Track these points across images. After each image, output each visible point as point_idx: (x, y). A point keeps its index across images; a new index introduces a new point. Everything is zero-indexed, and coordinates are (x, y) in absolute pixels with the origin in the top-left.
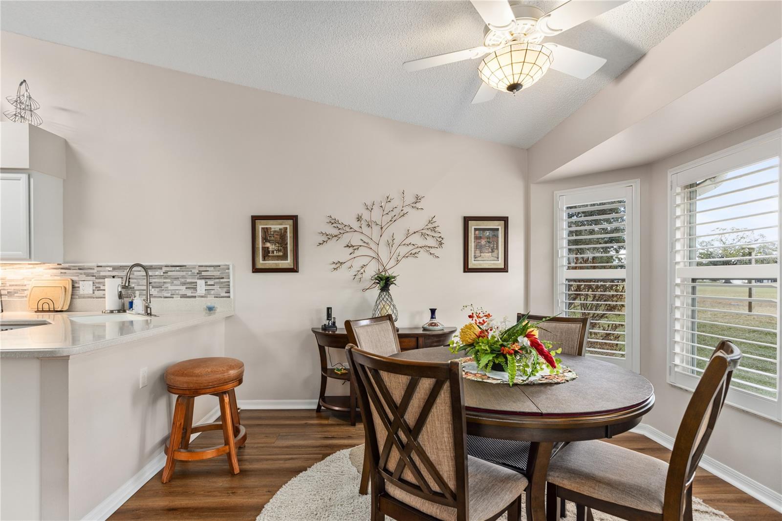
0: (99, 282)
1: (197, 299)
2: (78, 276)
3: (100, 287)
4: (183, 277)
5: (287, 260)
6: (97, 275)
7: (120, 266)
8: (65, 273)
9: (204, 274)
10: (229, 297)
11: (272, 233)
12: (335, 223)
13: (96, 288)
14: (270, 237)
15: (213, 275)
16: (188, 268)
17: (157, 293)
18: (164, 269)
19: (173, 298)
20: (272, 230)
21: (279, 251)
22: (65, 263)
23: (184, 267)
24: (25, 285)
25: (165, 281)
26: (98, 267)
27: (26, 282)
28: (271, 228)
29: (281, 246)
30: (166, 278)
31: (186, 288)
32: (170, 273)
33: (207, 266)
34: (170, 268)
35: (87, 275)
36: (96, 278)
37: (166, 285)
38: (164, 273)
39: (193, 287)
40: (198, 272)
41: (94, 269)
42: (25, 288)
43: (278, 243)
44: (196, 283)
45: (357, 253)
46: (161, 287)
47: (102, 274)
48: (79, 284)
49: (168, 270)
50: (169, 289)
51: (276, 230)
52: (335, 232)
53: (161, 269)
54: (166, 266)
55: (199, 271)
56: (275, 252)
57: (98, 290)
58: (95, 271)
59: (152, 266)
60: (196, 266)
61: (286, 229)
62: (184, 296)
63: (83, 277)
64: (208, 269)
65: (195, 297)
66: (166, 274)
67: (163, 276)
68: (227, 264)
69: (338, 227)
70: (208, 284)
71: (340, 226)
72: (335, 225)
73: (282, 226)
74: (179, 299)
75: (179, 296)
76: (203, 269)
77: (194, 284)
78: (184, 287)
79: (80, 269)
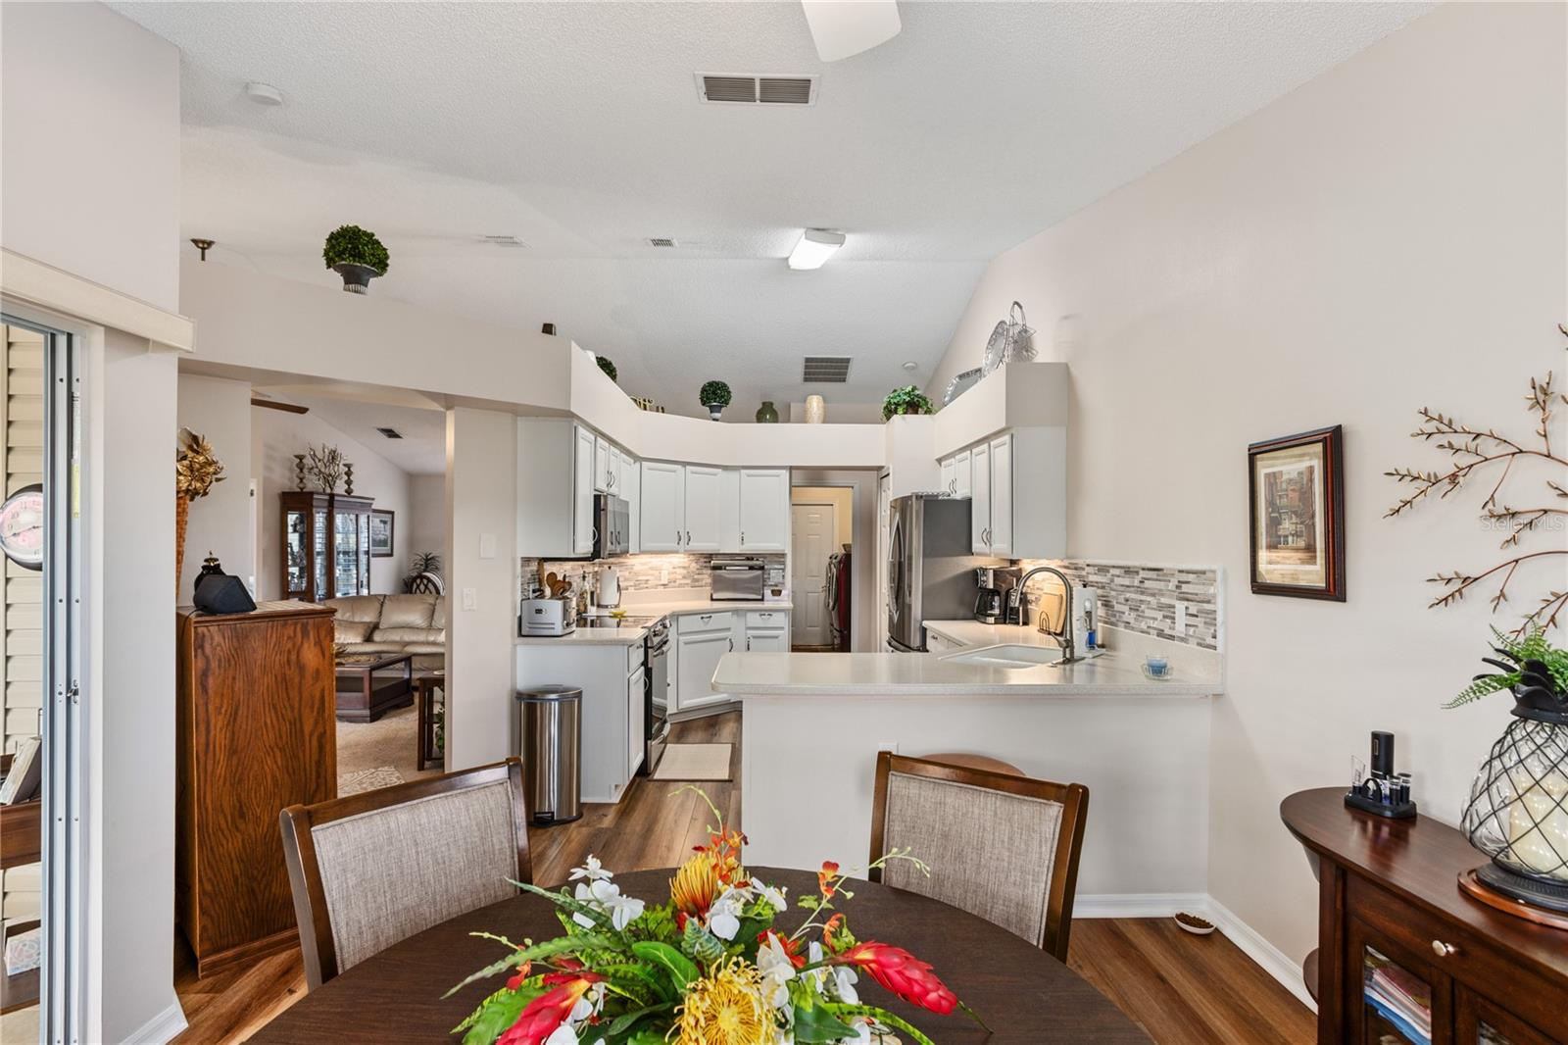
1: (1177, 642)
4: (1160, 593)
5: (1315, 563)
9: (1185, 588)
10: (1215, 648)
11: (1284, 486)
12: (1440, 432)
14: (1280, 497)
15: (1195, 592)
16: (1165, 575)
18: (1143, 574)
19: (1149, 633)
20: (1285, 477)
21: (1297, 535)
22: (1068, 558)
23: (1160, 573)
25: (1143, 598)
28: (1281, 472)
29: (1302, 523)
30: (1142, 593)
31: (1164, 617)
32: (1147, 584)
33: (1188, 572)
34: (1147, 572)
37: (1143, 607)
38: (1140, 582)
39: (1169, 614)
40: (1177, 583)
41: (1083, 569)
43: (1295, 513)
44: (1173, 607)
45: (1531, 542)
46: (1137, 610)
49: (1145, 576)
50: (1146, 615)
51: (1292, 477)
52: (1444, 464)
53: (1137, 573)
54: (1143, 569)
55: (1179, 582)
56: (1290, 539)
59: (1129, 568)
60: (1174, 570)
61: (1311, 469)
62: (1161, 634)
64: (1191, 578)
65: (1172, 637)
66: (1142, 585)
67: (1138, 587)
68: (1213, 568)
69: (1451, 446)
70: (1190, 612)
71: (1459, 441)
72: (1444, 440)
73: (1304, 465)
74: (1155, 637)
75: (1155, 632)
76: (1184, 577)
77: (1172, 610)
78: (1162, 613)
79: (1076, 569)
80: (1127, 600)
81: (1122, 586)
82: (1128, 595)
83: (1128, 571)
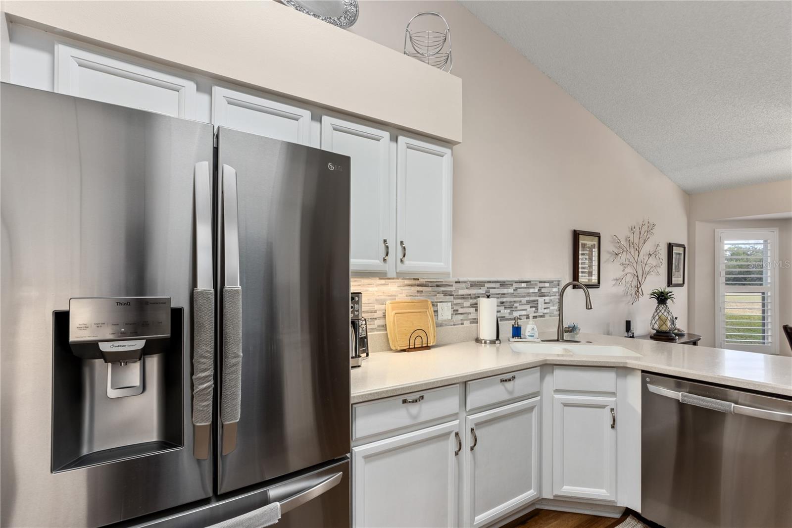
0: (457, 304)
1: (538, 319)
2: (436, 295)
3: (457, 310)
4: (529, 295)
6: (455, 294)
7: (478, 282)
8: (422, 291)
9: (543, 290)
12: (619, 242)
13: (454, 311)
15: (549, 291)
16: (533, 284)
17: (508, 315)
18: (515, 285)
19: (521, 319)
20: (587, 246)
23: (529, 284)
24: (375, 312)
25: (516, 299)
26: (456, 282)
27: (377, 307)
28: (587, 243)
30: (515, 296)
31: (530, 308)
32: (518, 291)
33: (545, 282)
34: (518, 284)
35: (445, 294)
36: (454, 298)
37: (516, 305)
38: (514, 290)
39: (535, 305)
41: (452, 286)
42: (375, 315)
44: (537, 301)
46: (512, 307)
47: (461, 292)
48: (437, 306)
49: (517, 286)
50: (518, 309)
51: (589, 246)
53: (512, 285)
54: (516, 282)
55: (540, 287)
57: (456, 314)
58: (453, 289)
59: (505, 282)
60: (538, 281)
61: (595, 245)
62: (528, 317)
63: (441, 297)
64: (545, 285)
66: (515, 292)
67: (513, 293)
69: (620, 247)
70: (546, 301)
72: (618, 244)
73: (592, 243)
74: (525, 320)
75: (525, 317)
76: (542, 285)
77: (536, 302)
78: (529, 306)
79: (437, 286)
80: (502, 303)
81: (499, 294)
82: (504, 300)
83: (503, 284)
